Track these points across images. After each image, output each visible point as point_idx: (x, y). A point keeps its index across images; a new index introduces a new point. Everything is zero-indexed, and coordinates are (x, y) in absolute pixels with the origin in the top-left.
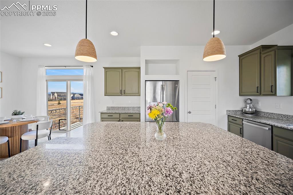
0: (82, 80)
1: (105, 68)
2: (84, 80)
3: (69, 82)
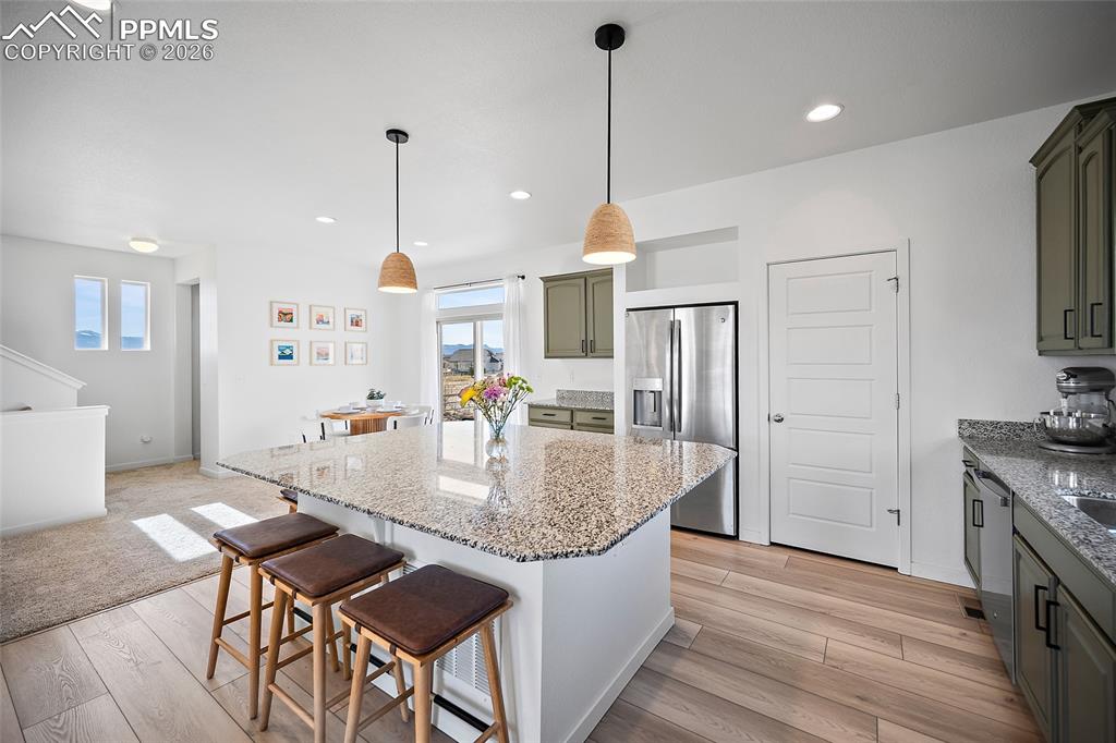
0: (501, 316)
1: (545, 280)
2: (504, 315)
3: (479, 322)
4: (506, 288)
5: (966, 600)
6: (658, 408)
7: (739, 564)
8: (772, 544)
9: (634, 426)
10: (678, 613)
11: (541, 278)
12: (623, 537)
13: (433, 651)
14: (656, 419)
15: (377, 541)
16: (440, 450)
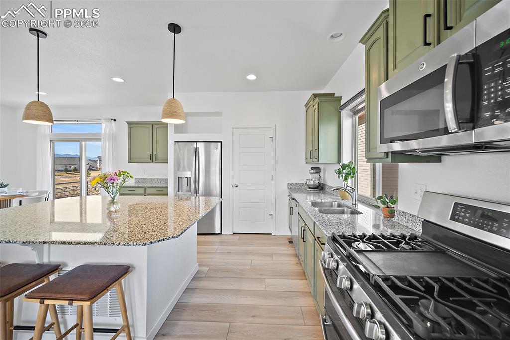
0: (99, 140)
1: (129, 123)
2: (102, 139)
3: (84, 142)
4: (103, 125)
5: (289, 239)
6: (189, 184)
7: (222, 243)
8: (234, 233)
9: (178, 193)
10: (200, 265)
11: (127, 122)
12: (185, 231)
13: (96, 296)
14: (188, 189)
15: (37, 262)
16: (53, 215)
